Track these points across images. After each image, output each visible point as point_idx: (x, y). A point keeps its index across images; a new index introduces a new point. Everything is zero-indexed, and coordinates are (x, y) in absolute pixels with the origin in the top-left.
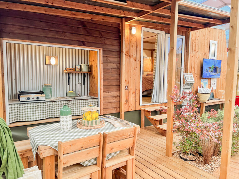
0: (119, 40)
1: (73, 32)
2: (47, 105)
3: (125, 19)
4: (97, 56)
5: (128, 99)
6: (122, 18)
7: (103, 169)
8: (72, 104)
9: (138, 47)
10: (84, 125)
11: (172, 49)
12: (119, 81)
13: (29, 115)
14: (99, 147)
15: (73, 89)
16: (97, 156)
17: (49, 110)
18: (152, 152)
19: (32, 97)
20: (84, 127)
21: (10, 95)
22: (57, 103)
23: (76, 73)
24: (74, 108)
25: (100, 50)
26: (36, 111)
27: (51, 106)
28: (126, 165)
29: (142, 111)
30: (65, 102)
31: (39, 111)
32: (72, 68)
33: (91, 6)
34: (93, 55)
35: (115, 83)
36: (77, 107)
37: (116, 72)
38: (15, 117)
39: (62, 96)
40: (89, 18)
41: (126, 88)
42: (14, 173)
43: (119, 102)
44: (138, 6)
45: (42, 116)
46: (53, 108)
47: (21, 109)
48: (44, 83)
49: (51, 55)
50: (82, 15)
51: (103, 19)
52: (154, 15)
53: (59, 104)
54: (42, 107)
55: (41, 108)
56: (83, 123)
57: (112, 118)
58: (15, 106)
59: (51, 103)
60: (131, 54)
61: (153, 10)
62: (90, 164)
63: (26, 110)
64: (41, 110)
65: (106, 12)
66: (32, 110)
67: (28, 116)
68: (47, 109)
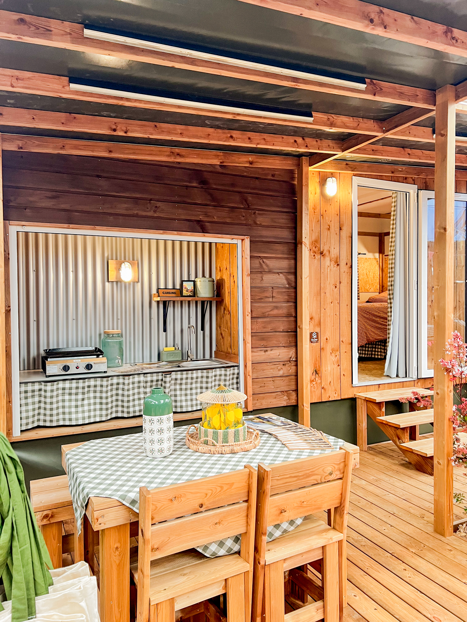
0: (292, 213)
1: (176, 199)
2: (112, 385)
3: (308, 158)
4: (236, 257)
5: (320, 366)
6: (299, 156)
7: (260, 566)
8: (173, 382)
9: (344, 228)
10: (206, 443)
11: (442, 231)
12: (293, 319)
13: (67, 410)
14: (245, 504)
15: (176, 342)
16: (242, 530)
17: (114, 398)
18: (392, 520)
19: (74, 363)
20: (206, 448)
21: (24, 360)
22: (136, 379)
23: (182, 302)
24: (178, 393)
25: (242, 240)
26: (83, 400)
27: (121, 386)
28: (323, 559)
29: (359, 402)
30: (155, 378)
31: (92, 401)
32: (174, 288)
33: (220, 131)
34: (226, 254)
35: (282, 325)
36: (186, 389)
37: (286, 297)
38: (34, 416)
39: (147, 360)
40: (216, 162)
41: (314, 337)
42: (27, 583)
43: (293, 377)
44: (343, 122)
45: (98, 413)
46: (126, 393)
47: (49, 394)
48: (104, 329)
49: (121, 259)
50: (198, 155)
51: (251, 163)
52: (386, 142)
53: (139, 382)
54: (98, 389)
55: (95, 392)
56: (202, 435)
57: (279, 424)
58: (33, 388)
59: (121, 380)
60: (325, 248)
61: (385, 132)
62: (222, 552)
63: (60, 398)
64: (95, 398)
65: (258, 144)
66: (73, 397)
67: (64, 413)
68: (112, 396)
